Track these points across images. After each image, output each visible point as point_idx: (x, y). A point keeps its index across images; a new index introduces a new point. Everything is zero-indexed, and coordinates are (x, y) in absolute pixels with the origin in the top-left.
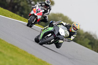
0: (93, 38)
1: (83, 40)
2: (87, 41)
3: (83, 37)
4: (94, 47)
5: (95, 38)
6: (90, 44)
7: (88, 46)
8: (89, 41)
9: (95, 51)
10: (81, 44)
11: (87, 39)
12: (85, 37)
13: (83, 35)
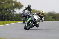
0: (53, 14)
1: (48, 18)
2: (51, 17)
3: (48, 16)
4: (56, 19)
5: (54, 13)
6: (53, 18)
7: (53, 20)
8: (52, 17)
9: (58, 21)
10: (48, 20)
11: (50, 16)
12: (49, 16)
13: (47, 15)
